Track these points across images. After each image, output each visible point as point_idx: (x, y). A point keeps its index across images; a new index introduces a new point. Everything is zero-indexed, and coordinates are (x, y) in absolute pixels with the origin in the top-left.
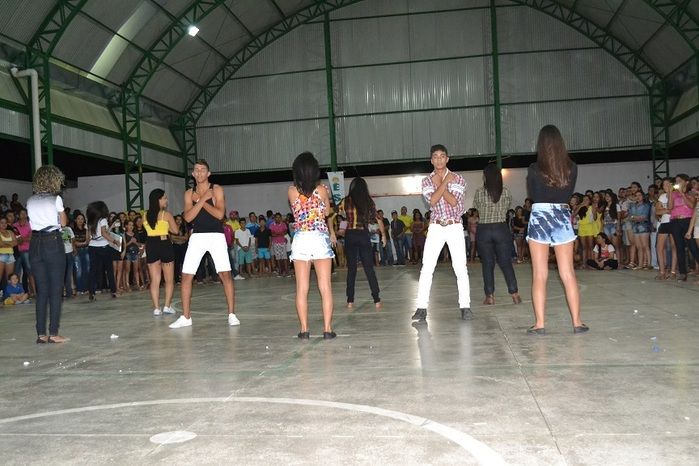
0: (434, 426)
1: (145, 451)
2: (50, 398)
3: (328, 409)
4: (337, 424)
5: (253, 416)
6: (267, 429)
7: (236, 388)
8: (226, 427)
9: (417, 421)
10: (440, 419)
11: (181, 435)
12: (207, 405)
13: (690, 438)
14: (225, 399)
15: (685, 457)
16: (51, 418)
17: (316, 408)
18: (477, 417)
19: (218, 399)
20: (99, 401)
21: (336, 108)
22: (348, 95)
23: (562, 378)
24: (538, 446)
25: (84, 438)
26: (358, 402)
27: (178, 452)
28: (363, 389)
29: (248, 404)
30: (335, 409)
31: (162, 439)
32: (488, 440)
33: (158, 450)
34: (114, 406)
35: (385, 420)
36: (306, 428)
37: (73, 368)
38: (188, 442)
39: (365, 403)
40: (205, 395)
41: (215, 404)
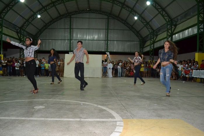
0: (99, 106)
1: (34, 110)
2: (6, 99)
3: (75, 103)
4: (78, 105)
5: (58, 103)
6: (62, 106)
7: (52, 98)
8: (52, 105)
9: (96, 105)
10: (100, 105)
11: (41, 107)
12: (46, 101)
13: (153, 109)
14: (50, 100)
15: (153, 113)
16: (8, 102)
17: (72, 102)
18: (108, 105)
19: (49, 100)
20: (19, 99)
21: (71, 38)
22: (74, 35)
23: (125, 98)
24: (123, 111)
25: (18, 107)
26: (81, 101)
27: (41, 110)
28: (82, 99)
29: (56, 101)
30: (76, 102)
31: (37, 108)
32: (112, 109)
33: (36, 110)
34: (23, 100)
35: (88, 105)
36: (71, 106)
37: (10, 92)
38: (43, 108)
39: (83, 101)
40: (45, 99)
41: (48, 101)
